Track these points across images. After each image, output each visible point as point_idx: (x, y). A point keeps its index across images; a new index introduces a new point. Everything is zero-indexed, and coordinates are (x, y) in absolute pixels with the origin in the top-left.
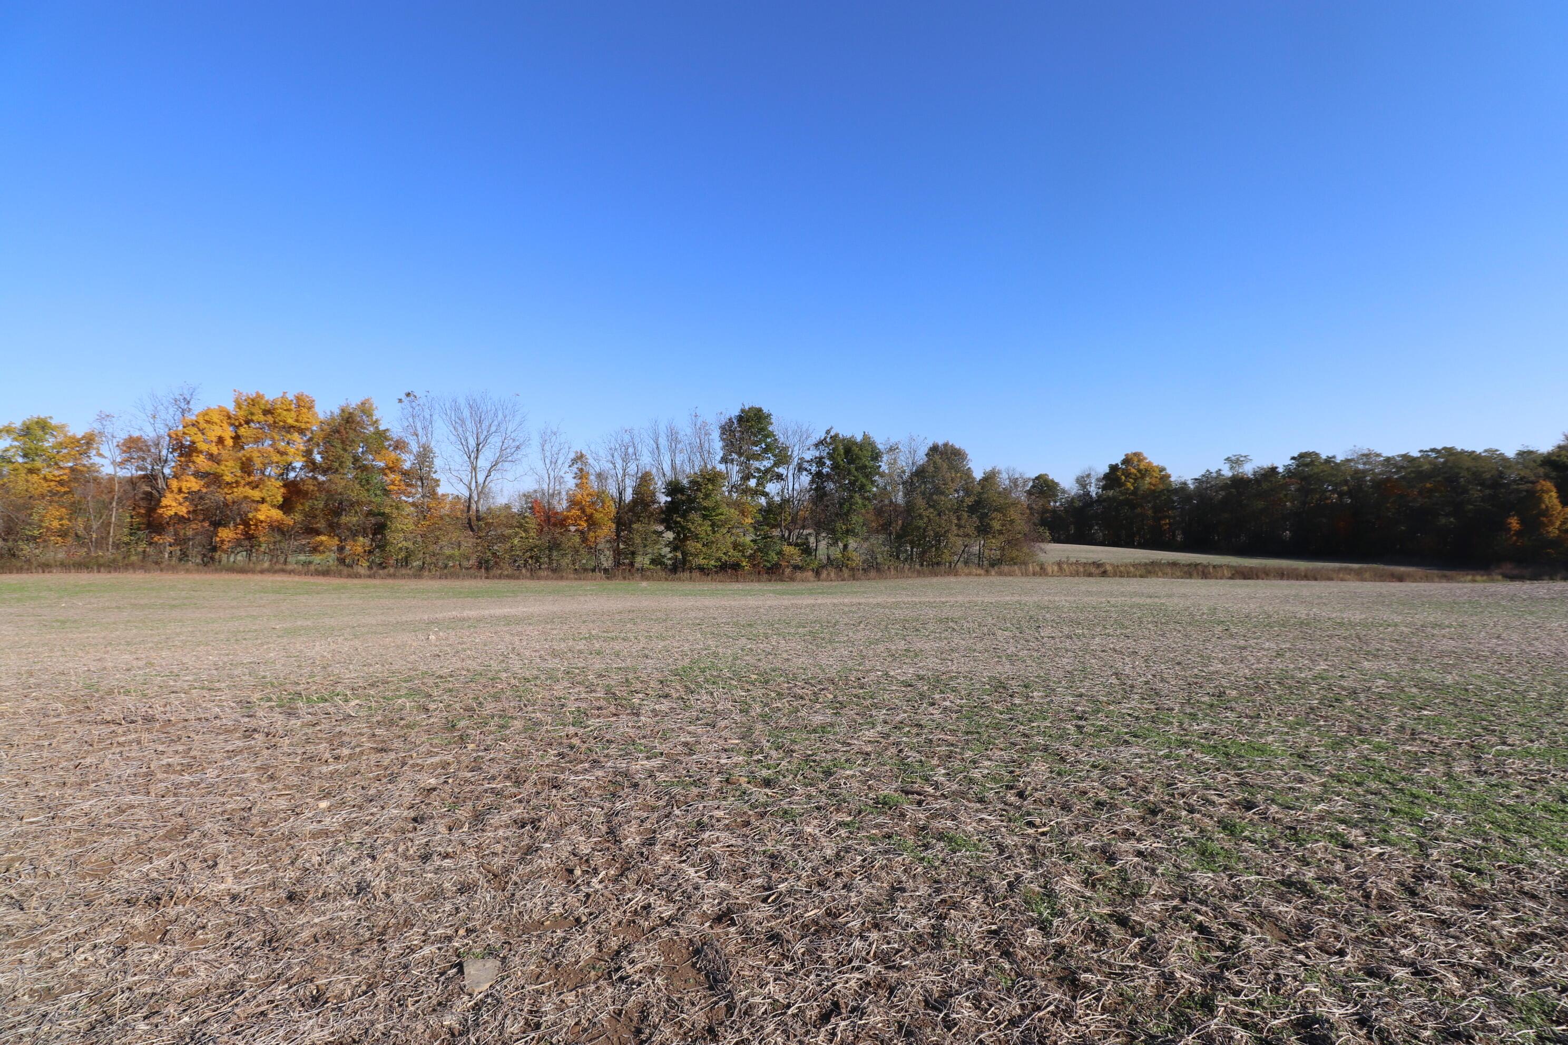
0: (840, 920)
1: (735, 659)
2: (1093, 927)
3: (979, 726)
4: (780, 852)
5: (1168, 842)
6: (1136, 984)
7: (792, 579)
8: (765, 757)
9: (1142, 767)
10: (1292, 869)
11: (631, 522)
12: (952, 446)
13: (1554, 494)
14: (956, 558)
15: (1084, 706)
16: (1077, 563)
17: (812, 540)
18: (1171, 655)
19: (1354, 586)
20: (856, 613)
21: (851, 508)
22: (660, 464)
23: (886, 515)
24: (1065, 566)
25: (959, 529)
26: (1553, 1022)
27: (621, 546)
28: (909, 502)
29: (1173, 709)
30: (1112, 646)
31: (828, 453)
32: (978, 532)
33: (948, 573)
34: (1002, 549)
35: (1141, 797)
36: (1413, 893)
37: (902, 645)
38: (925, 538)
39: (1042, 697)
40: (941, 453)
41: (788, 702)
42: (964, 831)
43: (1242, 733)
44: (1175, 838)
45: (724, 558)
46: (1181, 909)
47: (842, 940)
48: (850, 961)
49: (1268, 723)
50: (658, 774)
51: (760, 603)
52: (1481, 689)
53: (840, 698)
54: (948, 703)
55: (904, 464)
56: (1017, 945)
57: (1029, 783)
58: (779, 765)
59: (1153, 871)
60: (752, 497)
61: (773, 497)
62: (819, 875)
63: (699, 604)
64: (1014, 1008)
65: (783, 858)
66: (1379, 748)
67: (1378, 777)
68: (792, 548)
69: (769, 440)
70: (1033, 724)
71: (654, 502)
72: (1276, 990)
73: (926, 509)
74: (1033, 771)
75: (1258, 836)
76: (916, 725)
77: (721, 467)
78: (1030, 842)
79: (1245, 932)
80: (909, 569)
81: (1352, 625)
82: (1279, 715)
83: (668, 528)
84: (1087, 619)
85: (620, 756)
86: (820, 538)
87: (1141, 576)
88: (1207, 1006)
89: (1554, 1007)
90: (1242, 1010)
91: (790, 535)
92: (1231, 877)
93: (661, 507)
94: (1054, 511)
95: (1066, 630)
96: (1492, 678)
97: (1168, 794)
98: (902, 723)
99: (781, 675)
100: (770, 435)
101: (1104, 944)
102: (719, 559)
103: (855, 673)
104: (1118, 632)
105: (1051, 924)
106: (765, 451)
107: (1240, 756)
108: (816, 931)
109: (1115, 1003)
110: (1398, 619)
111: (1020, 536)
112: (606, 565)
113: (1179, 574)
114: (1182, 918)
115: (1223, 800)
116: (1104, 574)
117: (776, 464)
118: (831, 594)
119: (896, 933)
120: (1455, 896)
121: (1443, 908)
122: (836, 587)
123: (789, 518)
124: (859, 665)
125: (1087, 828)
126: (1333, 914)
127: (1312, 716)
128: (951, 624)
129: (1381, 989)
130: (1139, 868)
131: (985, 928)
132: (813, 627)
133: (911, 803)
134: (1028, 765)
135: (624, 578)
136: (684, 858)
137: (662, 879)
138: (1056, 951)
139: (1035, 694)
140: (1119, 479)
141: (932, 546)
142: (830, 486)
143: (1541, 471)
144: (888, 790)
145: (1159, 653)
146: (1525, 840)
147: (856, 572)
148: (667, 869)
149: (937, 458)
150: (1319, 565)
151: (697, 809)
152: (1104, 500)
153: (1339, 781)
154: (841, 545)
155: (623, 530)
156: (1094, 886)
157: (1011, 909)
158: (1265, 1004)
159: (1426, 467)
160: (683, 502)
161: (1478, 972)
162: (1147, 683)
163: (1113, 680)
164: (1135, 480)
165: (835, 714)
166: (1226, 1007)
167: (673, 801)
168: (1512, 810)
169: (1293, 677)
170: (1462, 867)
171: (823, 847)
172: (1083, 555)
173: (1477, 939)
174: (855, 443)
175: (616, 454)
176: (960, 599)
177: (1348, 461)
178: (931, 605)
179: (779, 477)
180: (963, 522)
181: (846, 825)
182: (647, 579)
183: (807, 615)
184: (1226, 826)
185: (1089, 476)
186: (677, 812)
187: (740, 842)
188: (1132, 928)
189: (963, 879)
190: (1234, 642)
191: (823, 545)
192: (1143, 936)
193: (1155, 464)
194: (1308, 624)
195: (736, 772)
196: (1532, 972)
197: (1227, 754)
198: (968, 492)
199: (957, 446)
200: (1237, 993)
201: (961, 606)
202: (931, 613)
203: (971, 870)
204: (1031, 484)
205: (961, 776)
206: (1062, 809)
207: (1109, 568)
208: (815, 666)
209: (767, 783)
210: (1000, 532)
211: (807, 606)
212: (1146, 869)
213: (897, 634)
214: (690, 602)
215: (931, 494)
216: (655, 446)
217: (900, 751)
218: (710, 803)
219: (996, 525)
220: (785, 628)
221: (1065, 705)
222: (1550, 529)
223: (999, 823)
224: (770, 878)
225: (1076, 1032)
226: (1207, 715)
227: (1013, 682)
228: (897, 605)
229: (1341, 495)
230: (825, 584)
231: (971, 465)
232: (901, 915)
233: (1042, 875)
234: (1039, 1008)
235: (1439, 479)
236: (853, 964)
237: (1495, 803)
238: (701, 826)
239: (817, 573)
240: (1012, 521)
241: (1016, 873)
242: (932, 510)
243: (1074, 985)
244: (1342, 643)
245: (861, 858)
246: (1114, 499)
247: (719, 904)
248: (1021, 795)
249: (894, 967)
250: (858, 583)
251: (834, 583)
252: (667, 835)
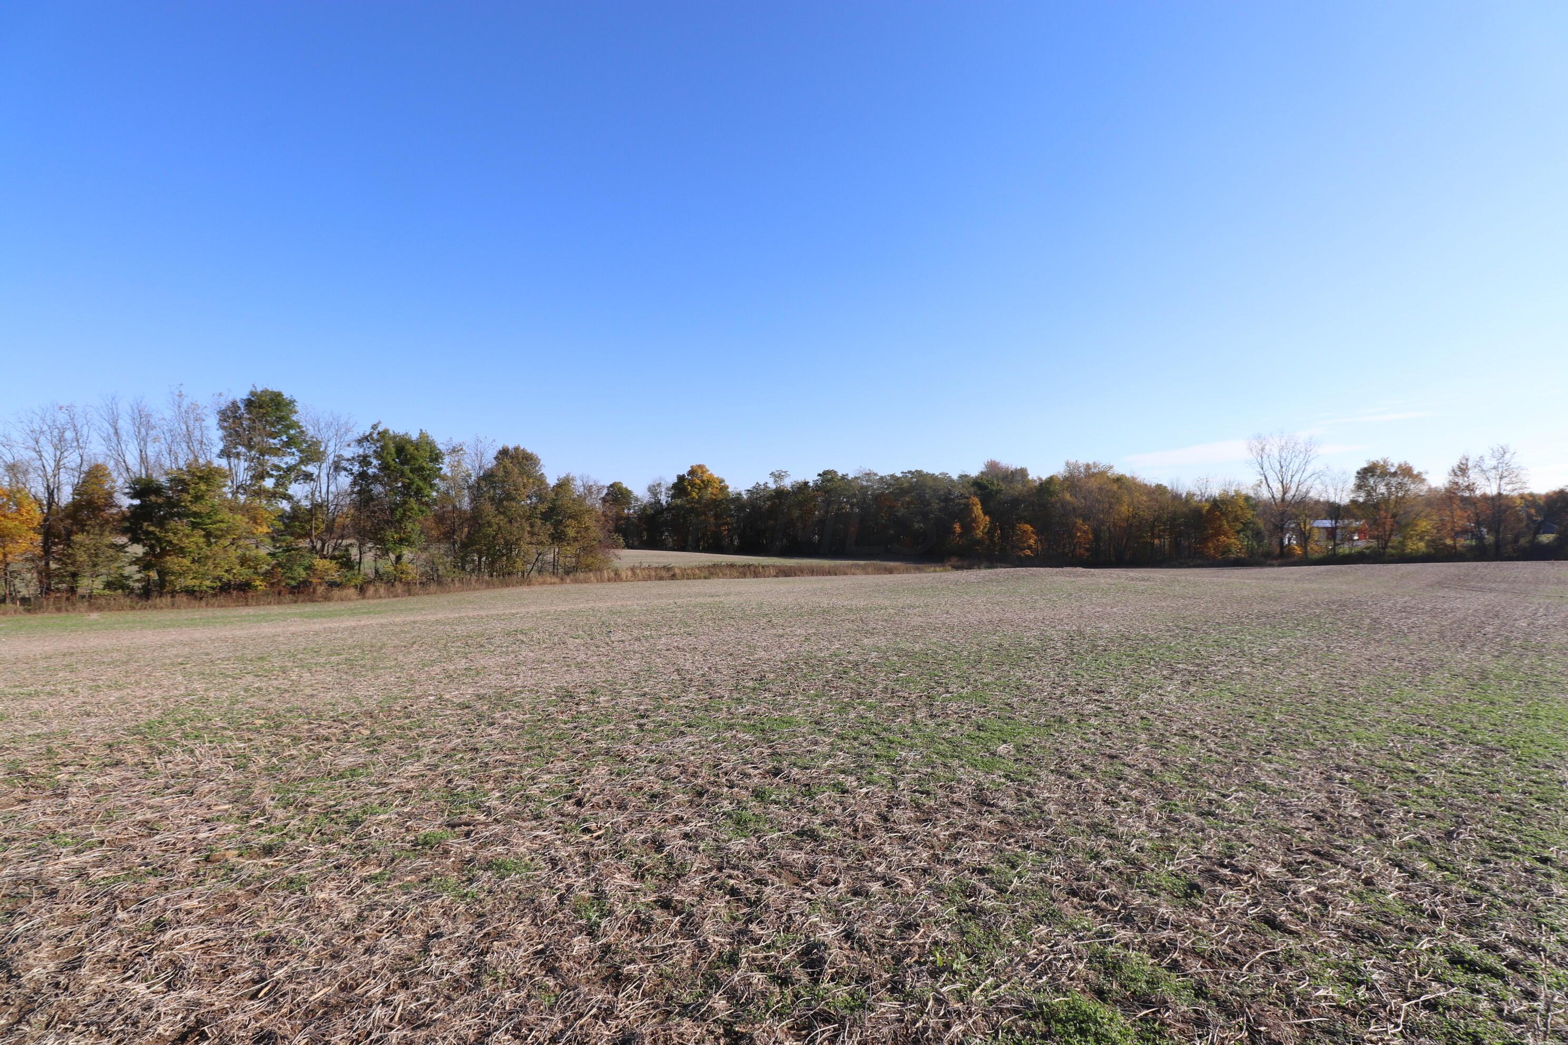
0: (357, 991)
1: (233, 703)
2: (639, 918)
3: (542, 739)
4: (280, 932)
5: (710, 819)
6: (674, 960)
7: (327, 599)
8: (268, 820)
9: (693, 754)
10: (805, 820)
11: (70, 533)
12: (523, 450)
13: (979, 507)
14: (529, 567)
15: (647, 704)
16: (649, 568)
17: (354, 552)
18: (725, 648)
19: (861, 579)
20: (409, 632)
21: (404, 514)
22: (122, 455)
23: (449, 522)
24: (638, 571)
25: (532, 537)
26: (967, 896)
27: (53, 566)
28: (476, 508)
29: (723, 697)
30: (676, 644)
31: (375, 451)
32: (553, 540)
33: (521, 583)
34: (578, 556)
35: (690, 782)
36: (886, 820)
37: (463, 663)
38: (494, 546)
39: (608, 701)
40: (512, 457)
41: (307, 747)
42: (516, 853)
43: (776, 710)
44: (717, 814)
45: (225, 578)
46: (717, 879)
47: (359, 1014)
48: (369, 1034)
49: (796, 699)
50: (92, 871)
51: (279, 630)
52: (936, 653)
53: (379, 733)
54: (509, 721)
55: (470, 467)
56: (563, 958)
57: (589, 789)
58: (285, 826)
59: (695, 850)
60: (269, 501)
61: (299, 501)
62: (333, 945)
63: (185, 638)
64: (556, 1025)
65: (283, 938)
66: (871, 708)
67: (869, 731)
68: (326, 563)
69: (292, 432)
70: (597, 730)
71: (112, 505)
72: (787, 930)
73: (496, 516)
74: (593, 776)
75: (782, 797)
76: (471, 750)
77: (223, 463)
78: (583, 849)
79: (766, 885)
80: (476, 581)
81: (858, 610)
82: (804, 690)
83: (135, 540)
84: (655, 620)
85: (27, 857)
86: (365, 549)
87: (705, 578)
88: (733, 961)
89: (968, 884)
90: (760, 955)
91: (323, 546)
92: (759, 838)
93: (123, 513)
94: (628, 518)
95: (635, 633)
96: (943, 644)
97: (714, 775)
98: (454, 749)
99: (300, 716)
100: (295, 425)
101: (648, 931)
102: (219, 578)
103: (401, 701)
104: (682, 631)
105: (599, 926)
106: (288, 444)
107: (773, 730)
108: (325, 1013)
109: (655, 985)
110: (887, 603)
111: (595, 543)
112: (24, 592)
113: (735, 574)
114: (717, 886)
115: (757, 771)
116: (673, 577)
117: (303, 461)
118: (380, 613)
119: (428, 986)
120: (912, 815)
121: (905, 827)
122: (386, 604)
123: (323, 526)
124: (408, 692)
125: (640, 822)
126: (832, 852)
127: (827, 688)
128: (520, 637)
129: (862, 904)
130: (684, 849)
131: (531, 949)
132: (351, 654)
133: (458, 837)
134: (589, 771)
135: (59, 610)
136: (131, 973)
137: (92, 1010)
138: (603, 952)
139: (602, 698)
140: (685, 489)
141: (503, 555)
142: (378, 489)
143: (972, 490)
144: (429, 828)
145: (716, 647)
146: (956, 762)
147: (413, 588)
148: (99, 994)
149: (507, 461)
150: (838, 562)
151: (156, 905)
152: (673, 508)
153: (842, 739)
154: (392, 556)
155: (56, 544)
156: (643, 876)
157: (560, 923)
158: (779, 944)
159: (906, 485)
160: (160, 506)
161: (925, 871)
162: (703, 675)
163: (675, 677)
164: (700, 489)
165: (371, 752)
166: (747, 957)
167: (116, 901)
168: (950, 742)
169: (815, 657)
170: (918, 791)
171: (340, 912)
172: (655, 560)
173: (925, 846)
174: (410, 442)
175: (42, 439)
176: (533, 609)
177: (856, 478)
178: (499, 618)
179: (308, 477)
180: (536, 530)
181: (373, 878)
182: (99, 609)
183: (345, 640)
184: (759, 794)
185: (659, 485)
186: (121, 915)
187: (220, 932)
188: (675, 908)
189: (511, 905)
190: (775, 631)
191: (369, 558)
192: (683, 913)
193: (716, 476)
194: (828, 612)
195: (222, 846)
196: (956, 862)
197: (763, 730)
198: (541, 499)
199: (529, 451)
200: (756, 942)
201: (533, 616)
202: (499, 626)
203: (520, 893)
204: (605, 491)
205: (517, 796)
206: (619, 808)
207: (677, 571)
208: (349, 699)
209: (268, 851)
210: (575, 539)
211: (345, 629)
212: (690, 848)
213: (457, 653)
214: (172, 635)
215: (501, 500)
216: (112, 431)
217: (450, 781)
218: (177, 893)
219: (571, 532)
220: (312, 658)
221: (629, 706)
222: (978, 532)
223: (554, 837)
224: (263, 967)
225: (617, 1027)
226: (750, 698)
227: (580, 690)
228: (460, 621)
229: (852, 505)
230: (372, 601)
231: (543, 471)
232: (435, 964)
233: (593, 879)
234: (581, 1016)
235: (913, 494)
236: (371, 1038)
237: (939, 738)
238: (160, 925)
239: (362, 590)
240: (587, 528)
241: (567, 884)
242: (502, 517)
243: (616, 979)
244: (850, 626)
245: (390, 912)
246: (680, 507)
247: (184, 1019)
248: (579, 803)
249: (423, 1024)
250: (415, 599)
251: (384, 601)
252: (102, 949)
